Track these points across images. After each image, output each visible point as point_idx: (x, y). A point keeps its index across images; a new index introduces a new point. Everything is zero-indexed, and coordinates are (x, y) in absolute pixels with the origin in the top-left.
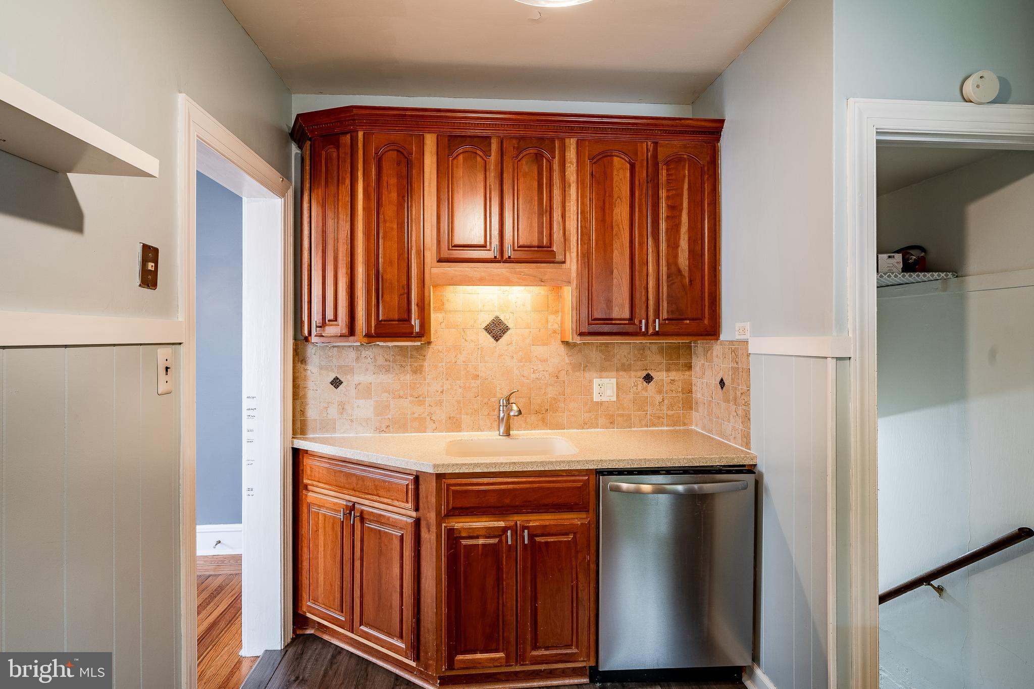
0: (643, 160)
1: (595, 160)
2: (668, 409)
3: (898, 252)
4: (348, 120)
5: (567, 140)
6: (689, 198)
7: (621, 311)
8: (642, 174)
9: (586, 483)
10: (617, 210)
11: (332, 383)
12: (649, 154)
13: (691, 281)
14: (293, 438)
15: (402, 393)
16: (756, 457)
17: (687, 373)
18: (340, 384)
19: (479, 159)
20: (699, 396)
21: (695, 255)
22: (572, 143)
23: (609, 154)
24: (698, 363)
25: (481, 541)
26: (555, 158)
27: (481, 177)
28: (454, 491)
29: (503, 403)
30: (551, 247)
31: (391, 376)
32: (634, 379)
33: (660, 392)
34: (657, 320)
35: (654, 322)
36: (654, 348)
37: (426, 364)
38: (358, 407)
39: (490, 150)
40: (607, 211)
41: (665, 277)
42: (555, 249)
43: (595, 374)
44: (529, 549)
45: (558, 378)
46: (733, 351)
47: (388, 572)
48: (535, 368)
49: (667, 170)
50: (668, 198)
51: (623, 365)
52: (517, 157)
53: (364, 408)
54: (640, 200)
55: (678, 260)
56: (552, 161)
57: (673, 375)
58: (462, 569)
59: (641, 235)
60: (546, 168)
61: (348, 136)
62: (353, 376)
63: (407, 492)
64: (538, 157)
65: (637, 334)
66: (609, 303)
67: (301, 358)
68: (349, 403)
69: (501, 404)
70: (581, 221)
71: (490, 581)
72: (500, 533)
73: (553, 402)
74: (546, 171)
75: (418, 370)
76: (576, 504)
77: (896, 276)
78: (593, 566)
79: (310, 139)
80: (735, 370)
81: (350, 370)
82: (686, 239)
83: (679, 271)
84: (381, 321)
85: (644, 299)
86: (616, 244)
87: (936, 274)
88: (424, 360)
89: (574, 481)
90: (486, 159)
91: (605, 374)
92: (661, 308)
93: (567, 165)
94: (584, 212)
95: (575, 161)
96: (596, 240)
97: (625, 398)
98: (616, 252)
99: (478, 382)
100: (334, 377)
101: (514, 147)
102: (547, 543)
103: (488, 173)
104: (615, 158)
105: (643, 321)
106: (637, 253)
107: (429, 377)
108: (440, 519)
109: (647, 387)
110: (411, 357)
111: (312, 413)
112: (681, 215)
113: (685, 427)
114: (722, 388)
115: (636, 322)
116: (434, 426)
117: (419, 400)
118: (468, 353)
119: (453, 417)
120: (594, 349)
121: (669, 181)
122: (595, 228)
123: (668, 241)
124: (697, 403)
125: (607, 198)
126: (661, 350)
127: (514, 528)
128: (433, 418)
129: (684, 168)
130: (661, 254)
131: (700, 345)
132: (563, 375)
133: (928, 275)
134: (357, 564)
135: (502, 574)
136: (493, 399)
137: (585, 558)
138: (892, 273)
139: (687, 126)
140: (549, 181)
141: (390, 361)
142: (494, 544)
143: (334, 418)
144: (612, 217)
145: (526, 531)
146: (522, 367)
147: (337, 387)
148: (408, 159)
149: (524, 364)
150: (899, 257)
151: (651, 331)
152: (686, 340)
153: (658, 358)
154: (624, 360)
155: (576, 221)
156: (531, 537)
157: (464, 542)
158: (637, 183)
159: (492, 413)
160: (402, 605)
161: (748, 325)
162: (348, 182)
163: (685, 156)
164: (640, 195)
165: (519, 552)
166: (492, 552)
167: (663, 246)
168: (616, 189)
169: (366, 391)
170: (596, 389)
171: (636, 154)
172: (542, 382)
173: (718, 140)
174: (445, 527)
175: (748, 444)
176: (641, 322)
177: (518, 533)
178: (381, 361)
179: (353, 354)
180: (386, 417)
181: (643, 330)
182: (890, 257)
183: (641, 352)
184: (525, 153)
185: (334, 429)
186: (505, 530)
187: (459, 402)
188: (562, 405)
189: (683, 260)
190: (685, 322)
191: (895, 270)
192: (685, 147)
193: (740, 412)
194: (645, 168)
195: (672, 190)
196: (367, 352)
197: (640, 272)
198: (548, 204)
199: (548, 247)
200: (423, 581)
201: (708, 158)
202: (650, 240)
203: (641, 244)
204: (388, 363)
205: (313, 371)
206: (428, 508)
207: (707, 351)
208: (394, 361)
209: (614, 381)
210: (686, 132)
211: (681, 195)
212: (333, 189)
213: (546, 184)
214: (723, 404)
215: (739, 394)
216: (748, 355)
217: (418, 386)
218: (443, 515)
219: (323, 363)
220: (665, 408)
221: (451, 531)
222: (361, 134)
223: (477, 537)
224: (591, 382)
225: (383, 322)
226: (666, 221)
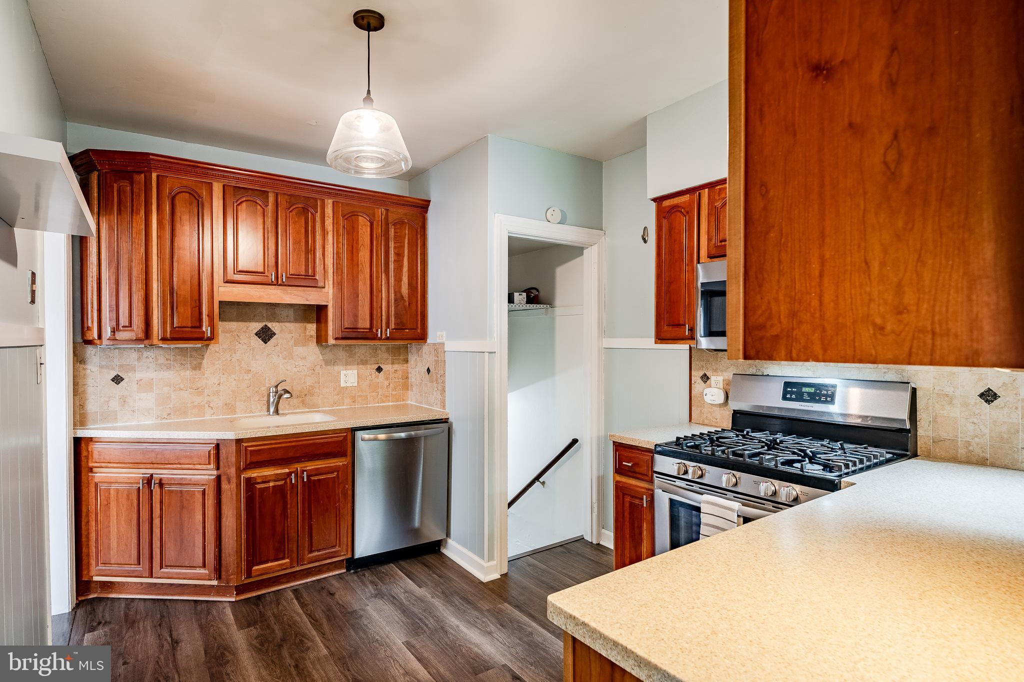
0: (378, 221)
1: (346, 217)
2: (393, 390)
3: (524, 291)
4: (143, 163)
5: (326, 200)
6: (408, 249)
7: (364, 323)
8: (378, 230)
9: (345, 437)
10: (361, 254)
11: (113, 380)
12: (383, 217)
13: (409, 304)
14: (74, 429)
15: (182, 386)
16: (449, 413)
17: (405, 365)
18: (122, 381)
19: (259, 207)
20: (413, 380)
21: (412, 287)
22: (329, 202)
23: (356, 214)
24: (412, 358)
25: (271, 484)
26: (317, 212)
27: (260, 220)
28: (251, 451)
29: (273, 391)
30: (314, 276)
31: (172, 372)
32: (370, 369)
33: (387, 379)
34: (388, 329)
35: (386, 330)
36: (383, 348)
37: (205, 361)
38: (140, 399)
39: (268, 202)
40: (354, 253)
41: (393, 301)
42: (317, 278)
43: (341, 367)
44: (306, 485)
45: (314, 371)
46: (435, 350)
47: (190, 521)
48: (297, 364)
49: (395, 230)
50: (395, 247)
51: (362, 360)
52: (289, 209)
53: (146, 400)
54: (377, 247)
55: (401, 289)
56: (315, 215)
57: (396, 367)
58: (257, 505)
59: (377, 271)
60: (311, 219)
61: (143, 175)
62: (135, 374)
63: (209, 456)
64: (305, 210)
65: (375, 338)
66: (356, 316)
67: (80, 359)
68: (130, 397)
69: (271, 391)
70: (337, 259)
71: (278, 511)
72: (286, 477)
73: (311, 389)
74: (311, 222)
75: (198, 367)
76: (339, 452)
77: (522, 306)
78: (350, 492)
79: (98, 171)
80: (437, 362)
81: (132, 369)
82: (407, 276)
83: (402, 297)
84: (175, 328)
85: (379, 315)
86: (361, 277)
87: (542, 305)
88: (203, 359)
89: (337, 437)
90: (264, 207)
91: (349, 367)
92: (390, 321)
93: (326, 218)
94: (338, 253)
95: (331, 215)
96: (347, 273)
97: (363, 384)
98: (360, 283)
99: (250, 376)
100: (115, 374)
101: (286, 202)
102: (319, 480)
103: (266, 218)
104: (360, 217)
105: (379, 330)
106: (375, 284)
107: (207, 372)
108: (239, 471)
109: (378, 376)
110: (191, 357)
111: (92, 406)
112: (403, 260)
113: (404, 402)
114: (429, 374)
115: (374, 330)
116: (212, 412)
117: (199, 391)
118: (242, 353)
119: (229, 404)
120: (341, 349)
121: (395, 237)
122: (346, 265)
123: (395, 276)
124: (412, 385)
125: (355, 244)
126: (388, 350)
127: (296, 472)
128: (211, 405)
129: (405, 229)
130: (390, 285)
131: (414, 346)
132: (318, 368)
133: (538, 306)
134: (157, 522)
135: (287, 505)
136: (263, 389)
137: (345, 487)
138: (521, 304)
139: (408, 202)
140: (313, 229)
141: (170, 360)
142: (281, 485)
143: (116, 409)
144: (358, 258)
145: (305, 473)
146: (286, 363)
147: (118, 383)
148: (198, 200)
149: (288, 361)
150: (524, 294)
151: (384, 337)
152: (405, 342)
153: (386, 355)
154: (362, 357)
155: (332, 260)
156: (308, 476)
157: (258, 486)
158: (375, 236)
159: (262, 399)
160: (205, 542)
161: (444, 334)
162: (142, 213)
163: (406, 221)
164: (377, 245)
165: (299, 488)
166: (280, 491)
167: (392, 280)
168: (360, 239)
169: (148, 386)
170: (343, 378)
171: (374, 217)
172: (302, 374)
173: (426, 212)
174: (244, 477)
175: (444, 407)
176: (377, 331)
177: (299, 475)
178: (162, 360)
179: (134, 355)
180: (168, 407)
181: (379, 336)
182: (520, 294)
183: (374, 351)
184: (294, 207)
185: (116, 419)
186: (289, 474)
187: (233, 392)
188: (317, 390)
189: (405, 290)
190: (406, 330)
191: (522, 302)
192: (406, 214)
193: (439, 388)
194: (380, 226)
195: (398, 242)
196: (148, 353)
197: (377, 297)
198: (313, 246)
199: (312, 276)
200: (224, 520)
201: (420, 224)
202: (383, 275)
203: (377, 277)
204: (169, 362)
205: (93, 369)
206: (229, 466)
207: (418, 350)
208: (175, 360)
209: (355, 372)
210: (407, 205)
211: (404, 246)
212: (127, 217)
213: (311, 231)
214: (429, 384)
215: (439, 376)
216: (445, 352)
217: (197, 380)
218: (242, 469)
219: (104, 363)
220: (390, 389)
221: (249, 481)
222: (154, 175)
223: (268, 482)
224: (339, 373)
225: (177, 329)
226: (393, 263)
